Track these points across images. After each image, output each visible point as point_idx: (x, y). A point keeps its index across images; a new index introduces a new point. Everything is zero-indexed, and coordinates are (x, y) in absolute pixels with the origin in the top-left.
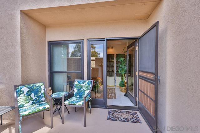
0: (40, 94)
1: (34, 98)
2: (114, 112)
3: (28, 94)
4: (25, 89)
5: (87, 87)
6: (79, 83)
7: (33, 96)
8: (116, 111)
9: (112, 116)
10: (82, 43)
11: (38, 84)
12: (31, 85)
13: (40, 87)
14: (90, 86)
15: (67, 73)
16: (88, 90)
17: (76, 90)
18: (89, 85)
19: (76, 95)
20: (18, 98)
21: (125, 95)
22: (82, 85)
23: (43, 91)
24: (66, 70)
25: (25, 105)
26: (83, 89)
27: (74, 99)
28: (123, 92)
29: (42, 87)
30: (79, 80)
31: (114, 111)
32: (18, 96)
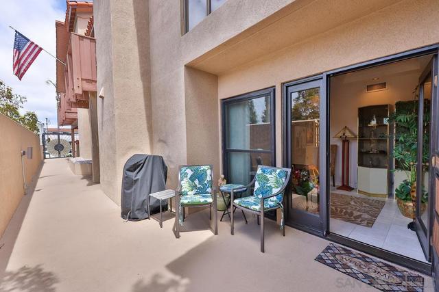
0: (206, 182)
1: (198, 186)
2: (343, 252)
3: (192, 178)
4: (189, 172)
5: (277, 182)
6: (264, 172)
7: (197, 182)
8: (349, 253)
9: (332, 258)
10: (272, 94)
11: (204, 167)
12: (196, 167)
13: (205, 171)
14: (284, 180)
15: (249, 153)
16: (277, 188)
17: (257, 186)
18: (281, 177)
19: (257, 195)
20: (182, 182)
21: (411, 226)
22: (269, 176)
23: (209, 178)
24: (248, 148)
25: (188, 193)
26: (269, 185)
27: (251, 199)
28: (407, 215)
29: (209, 172)
30: (264, 167)
31: (345, 250)
32: (182, 180)
